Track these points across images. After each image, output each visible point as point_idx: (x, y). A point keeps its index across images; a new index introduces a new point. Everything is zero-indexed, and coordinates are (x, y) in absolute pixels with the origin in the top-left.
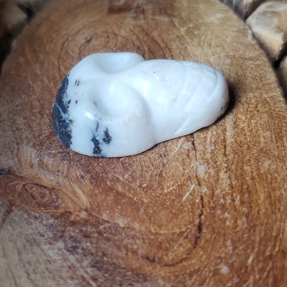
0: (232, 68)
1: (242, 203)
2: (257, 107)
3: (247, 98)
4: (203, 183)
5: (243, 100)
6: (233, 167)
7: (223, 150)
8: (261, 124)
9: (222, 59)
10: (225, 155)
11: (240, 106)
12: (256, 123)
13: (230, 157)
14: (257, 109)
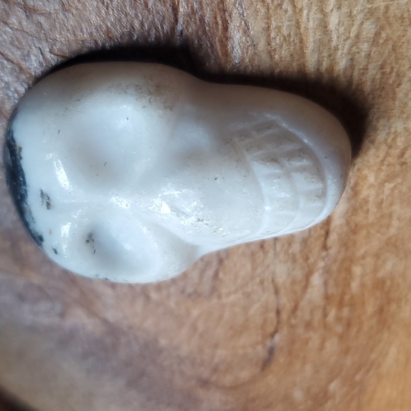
0: (374, 49)
1: (338, 319)
2: (402, 154)
3: (388, 134)
4: (282, 291)
5: (381, 136)
6: (335, 268)
7: (323, 239)
8: (400, 192)
9: (357, 23)
10: (325, 247)
11: (372, 152)
12: (392, 190)
13: (332, 252)
14: (403, 160)
